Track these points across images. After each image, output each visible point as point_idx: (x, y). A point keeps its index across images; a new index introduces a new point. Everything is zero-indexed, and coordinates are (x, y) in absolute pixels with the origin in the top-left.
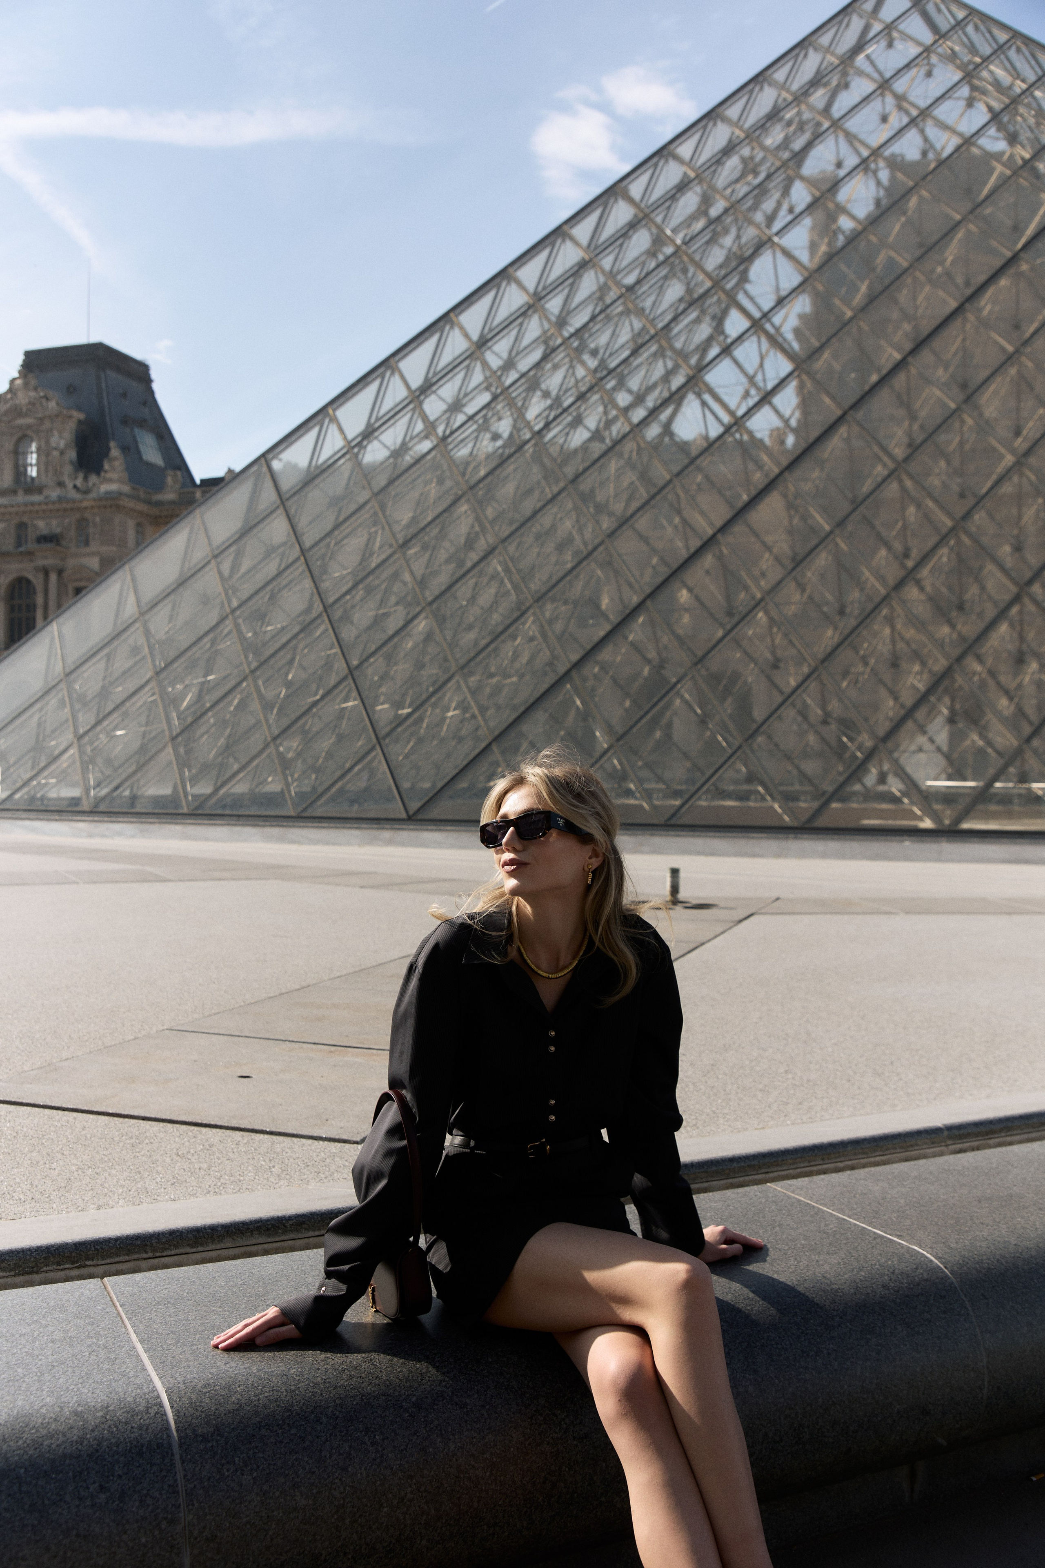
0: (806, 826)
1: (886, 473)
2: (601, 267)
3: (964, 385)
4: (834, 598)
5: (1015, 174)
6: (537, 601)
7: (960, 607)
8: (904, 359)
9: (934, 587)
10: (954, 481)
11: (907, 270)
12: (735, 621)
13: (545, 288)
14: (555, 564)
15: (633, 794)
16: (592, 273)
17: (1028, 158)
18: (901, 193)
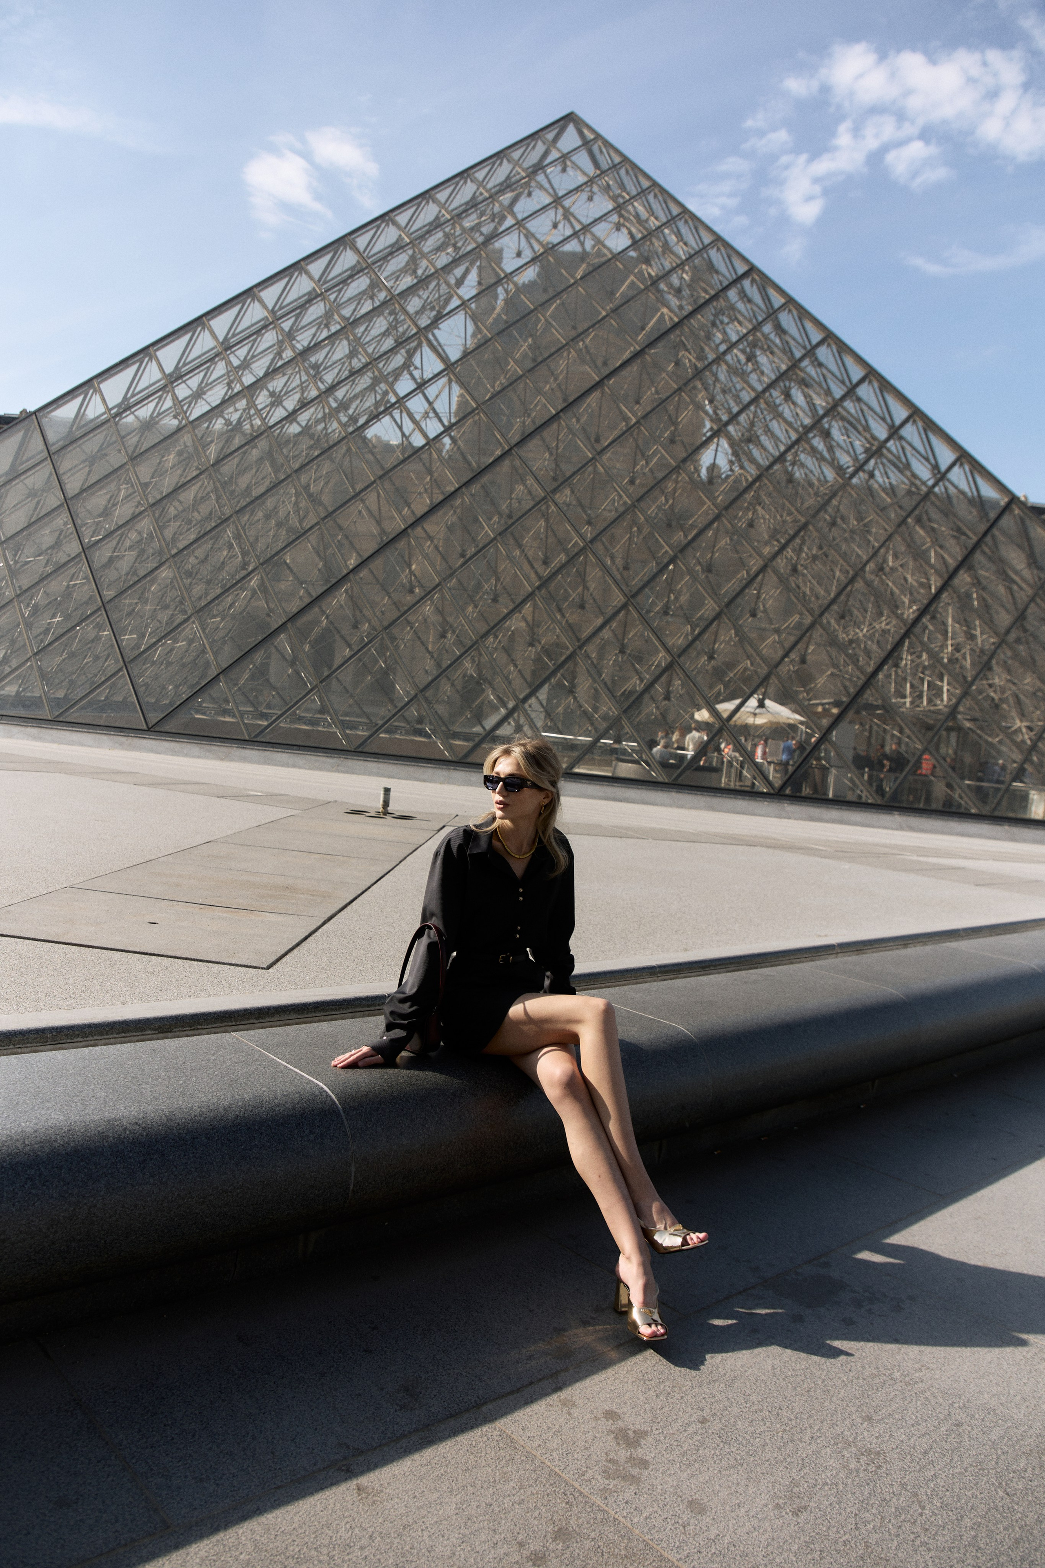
1: (537, 499)
2: (329, 301)
3: (597, 440)
4: (491, 589)
5: (646, 288)
6: (262, 564)
7: (582, 607)
8: (557, 414)
9: (566, 590)
10: (585, 512)
11: (564, 346)
12: (418, 598)
13: (281, 308)
14: (274, 536)
15: (330, 725)
16: (322, 304)
17: (655, 278)
18: (563, 286)
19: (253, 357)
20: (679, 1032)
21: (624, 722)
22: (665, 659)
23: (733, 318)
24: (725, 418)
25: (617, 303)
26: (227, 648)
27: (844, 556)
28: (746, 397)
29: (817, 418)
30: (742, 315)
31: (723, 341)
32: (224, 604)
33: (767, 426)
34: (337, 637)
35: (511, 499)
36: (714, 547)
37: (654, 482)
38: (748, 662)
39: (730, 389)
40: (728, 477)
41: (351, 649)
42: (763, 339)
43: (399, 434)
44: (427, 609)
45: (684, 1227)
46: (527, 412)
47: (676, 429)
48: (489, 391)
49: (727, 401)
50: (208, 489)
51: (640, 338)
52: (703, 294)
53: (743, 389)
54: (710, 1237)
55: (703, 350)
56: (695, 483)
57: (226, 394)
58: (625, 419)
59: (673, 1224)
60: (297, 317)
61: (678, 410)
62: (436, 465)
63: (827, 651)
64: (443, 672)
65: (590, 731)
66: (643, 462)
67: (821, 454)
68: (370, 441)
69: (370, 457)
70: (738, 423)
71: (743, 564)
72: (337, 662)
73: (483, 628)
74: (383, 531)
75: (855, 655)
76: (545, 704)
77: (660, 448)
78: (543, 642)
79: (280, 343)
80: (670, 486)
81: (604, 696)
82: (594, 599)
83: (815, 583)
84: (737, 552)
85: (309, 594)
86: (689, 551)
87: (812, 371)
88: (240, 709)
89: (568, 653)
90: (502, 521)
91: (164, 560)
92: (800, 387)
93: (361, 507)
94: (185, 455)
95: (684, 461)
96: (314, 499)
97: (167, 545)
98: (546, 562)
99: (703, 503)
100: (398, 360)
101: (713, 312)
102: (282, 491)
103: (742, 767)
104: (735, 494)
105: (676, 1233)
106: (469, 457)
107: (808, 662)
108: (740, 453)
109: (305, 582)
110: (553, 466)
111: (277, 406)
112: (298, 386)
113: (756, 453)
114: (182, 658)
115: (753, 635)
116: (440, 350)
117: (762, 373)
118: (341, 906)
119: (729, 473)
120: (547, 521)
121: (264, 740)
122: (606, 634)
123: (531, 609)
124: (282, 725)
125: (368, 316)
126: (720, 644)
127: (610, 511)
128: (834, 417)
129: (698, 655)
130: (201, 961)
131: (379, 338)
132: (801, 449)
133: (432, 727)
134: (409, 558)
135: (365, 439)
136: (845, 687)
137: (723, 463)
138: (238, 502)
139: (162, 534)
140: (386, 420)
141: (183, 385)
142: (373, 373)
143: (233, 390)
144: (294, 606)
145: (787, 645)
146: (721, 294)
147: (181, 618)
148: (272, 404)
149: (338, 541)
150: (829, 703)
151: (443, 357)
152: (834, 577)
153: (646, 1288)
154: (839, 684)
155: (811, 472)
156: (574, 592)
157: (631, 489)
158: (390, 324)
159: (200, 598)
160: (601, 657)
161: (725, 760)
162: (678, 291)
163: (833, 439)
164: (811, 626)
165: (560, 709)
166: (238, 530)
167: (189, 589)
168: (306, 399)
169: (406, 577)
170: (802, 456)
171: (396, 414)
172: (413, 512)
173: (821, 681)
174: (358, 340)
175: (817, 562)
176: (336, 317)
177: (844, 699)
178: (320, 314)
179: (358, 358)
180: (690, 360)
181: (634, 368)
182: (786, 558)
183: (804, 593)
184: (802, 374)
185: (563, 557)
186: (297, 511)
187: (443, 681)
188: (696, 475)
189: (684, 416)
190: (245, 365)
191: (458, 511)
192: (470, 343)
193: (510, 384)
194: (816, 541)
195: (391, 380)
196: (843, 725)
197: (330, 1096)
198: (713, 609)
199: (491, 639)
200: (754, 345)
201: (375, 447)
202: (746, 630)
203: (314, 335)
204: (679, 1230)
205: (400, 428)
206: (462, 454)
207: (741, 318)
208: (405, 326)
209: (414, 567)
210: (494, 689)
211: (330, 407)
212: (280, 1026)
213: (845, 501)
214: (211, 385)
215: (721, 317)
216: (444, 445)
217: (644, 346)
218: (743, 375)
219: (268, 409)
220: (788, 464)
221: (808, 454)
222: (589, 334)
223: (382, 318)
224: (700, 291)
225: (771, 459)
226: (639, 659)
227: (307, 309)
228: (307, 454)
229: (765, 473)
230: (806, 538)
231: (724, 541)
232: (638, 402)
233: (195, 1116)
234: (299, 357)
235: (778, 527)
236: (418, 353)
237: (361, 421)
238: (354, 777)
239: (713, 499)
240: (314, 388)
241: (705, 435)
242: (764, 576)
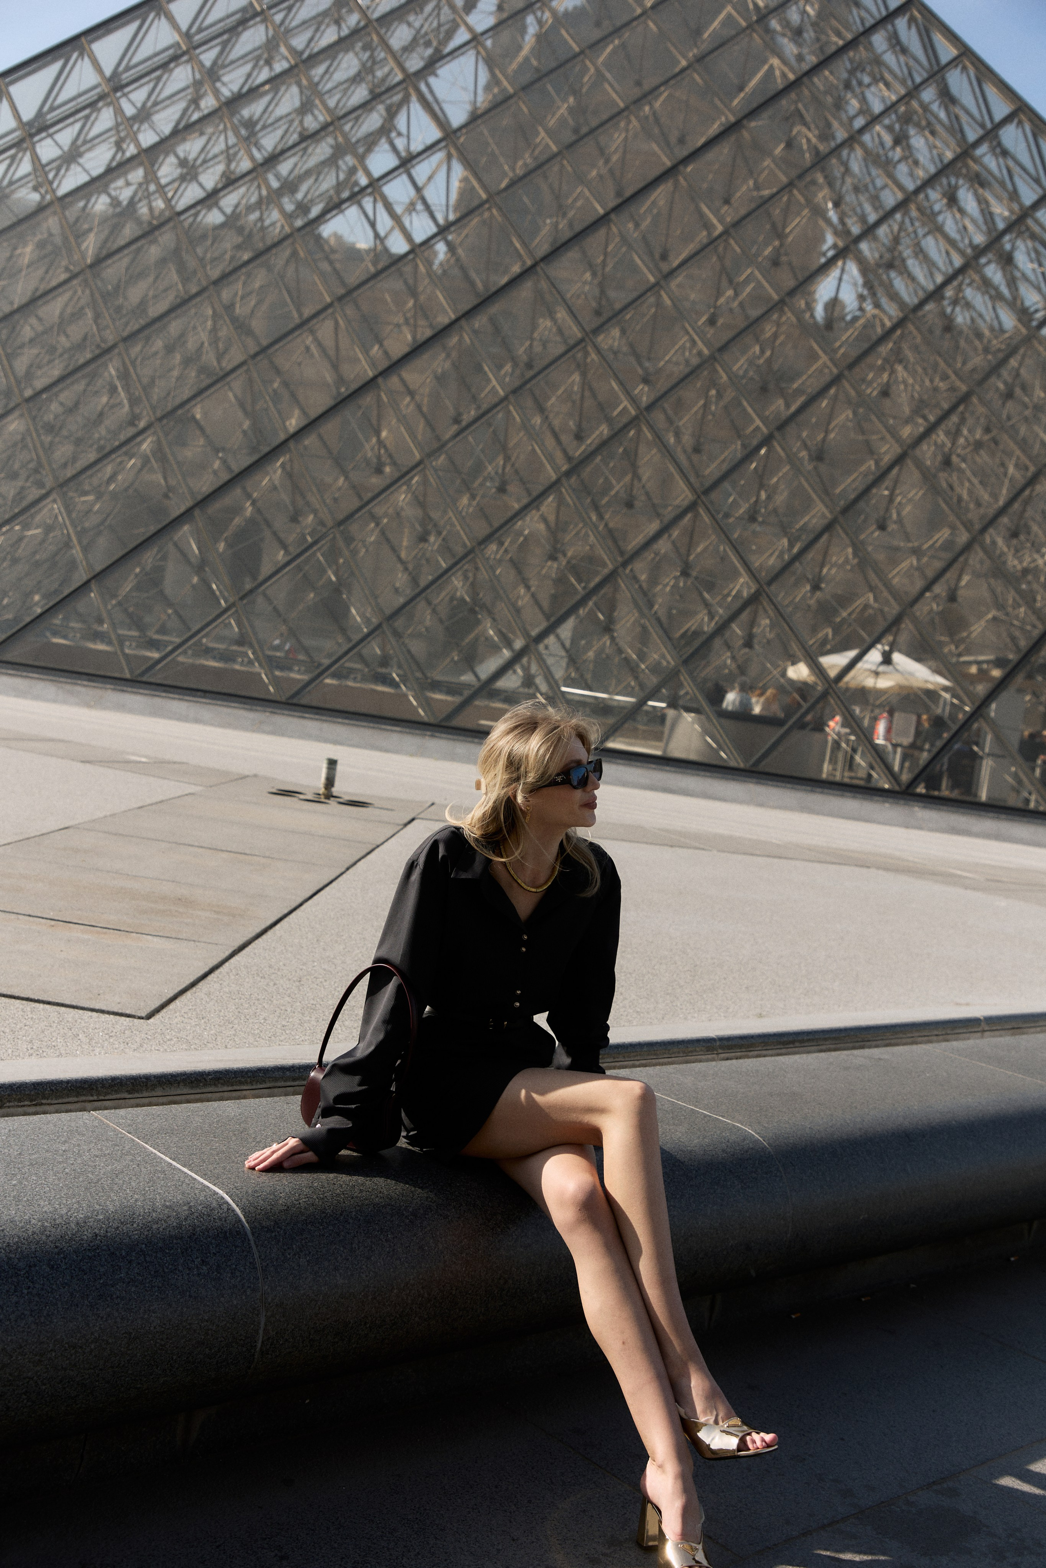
0: (443, 724)
1: (571, 342)
2: (273, 22)
3: (664, 257)
4: (496, 473)
5: (750, 26)
6: (160, 419)
7: (630, 505)
8: (607, 214)
9: (606, 478)
10: (640, 364)
11: (623, 111)
12: (388, 481)
13: (200, 30)
14: (178, 379)
15: (251, 662)
16: (262, 28)
17: (764, 11)
18: (626, 18)
19: (156, 104)
20: (746, 1137)
21: (684, 678)
22: (749, 587)
23: (878, 76)
24: (856, 230)
25: (704, 47)
26: (102, 542)
27: (1024, 444)
28: (890, 199)
29: (994, 234)
30: (891, 72)
31: (861, 112)
32: (99, 475)
33: (918, 244)
34: (267, 533)
35: (532, 339)
36: (829, 423)
37: (746, 324)
38: (871, 596)
39: (866, 187)
40: (855, 319)
41: (287, 552)
42: (920, 111)
43: (371, 234)
44: (402, 497)
45: (744, 1423)
46: (561, 210)
47: (781, 245)
48: (505, 174)
49: (860, 205)
50: (83, 302)
51: (736, 102)
52: (835, 39)
53: (885, 186)
54: (781, 1440)
55: (829, 125)
56: (808, 328)
57: (113, 158)
58: (707, 226)
59: (728, 1417)
60: (224, 45)
61: (787, 212)
62: (424, 284)
63: (989, 585)
64: (420, 593)
65: (633, 688)
66: (730, 293)
67: (996, 289)
68: (327, 241)
69: (325, 266)
70: (876, 239)
71: (871, 452)
72: (266, 569)
73: (482, 529)
74: (341, 380)
75: (1031, 591)
76: (568, 644)
77: (757, 273)
78: (569, 554)
79: (197, 84)
80: (769, 330)
81: (655, 636)
82: (647, 494)
83: (975, 481)
84: (863, 433)
85: (229, 468)
86: (791, 429)
87: (992, 162)
88: (120, 632)
89: (606, 571)
90: (518, 372)
91: (12, 405)
92: (972, 186)
93: (309, 340)
94: (49, 248)
95: (792, 293)
96: (242, 327)
97: (18, 382)
98: (579, 437)
99: (814, 357)
100: (374, 120)
101: (849, 66)
102: (193, 311)
103: (854, 750)
104: (866, 346)
105: (731, 1430)
106: (473, 275)
107: (960, 600)
108: (876, 284)
109: (223, 449)
110: (597, 291)
111: (190, 181)
112: (222, 153)
113: (899, 284)
114: (35, 553)
115: (880, 557)
116: (436, 108)
117: (916, 163)
118: (258, 930)
119: (858, 313)
120: (584, 374)
121: (152, 680)
122: (663, 546)
123: (555, 505)
124: (181, 659)
125: (332, 50)
126: (830, 569)
127: (677, 364)
128: (1020, 234)
129: (797, 584)
130: (49, 1003)
131: (345, 86)
132: (967, 281)
133: (401, 672)
134: (379, 421)
135: (319, 237)
136: (1013, 639)
137: (849, 298)
138: (127, 324)
139: (11, 367)
140: (352, 212)
141: (49, 141)
142: (336, 138)
143: (124, 152)
144: (205, 484)
145: (930, 574)
146: (862, 39)
147: (34, 493)
148: (182, 178)
149: (274, 390)
150: (988, 662)
151: (439, 119)
152: (1005, 474)
153: (686, 1513)
154: (1004, 635)
155: (981, 316)
156: (618, 482)
157: (710, 332)
158: (364, 65)
159: (65, 465)
160: (654, 580)
161: (830, 738)
162: (798, 32)
163: (1016, 267)
164: (967, 548)
165: (591, 654)
166: (124, 363)
167: (49, 449)
168: (233, 173)
169: (372, 449)
170: (969, 293)
171: (368, 203)
172: (386, 353)
173: (977, 628)
174: (314, 86)
175: (982, 452)
176: (283, 49)
177: (1011, 656)
178: (257, 44)
179: (313, 114)
180: (808, 140)
181: (724, 151)
182: (936, 444)
183: (960, 499)
184: (975, 167)
185: (604, 430)
186: (215, 341)
187: (421, 605)
188: (807, 315)
189: (795, 225)
190: (144, 115)
191: (454, 354)
192: (483, 100)
193: (539, 166)
194: (982, 420)
195: (361, 150)
196: (1005, 696)
197: (233, 1211)
198: (823, 516)
199: (493, 547)
200: (906, 119)
201: (333, 251)
202: (870, 549)
203: (249, 75)
204: (734, 1426)
205: (373, 225)
206: (462, 268)
207: (887, 76)
208: (386, 70)
209: (384, 434)
210: (494, 620)
211: (268, 187)
212: (163, 1104)
213: (1028, 361)
214: (92, 143)
215: (859, 75)
216: (436, 254)
217: (740, 115)
218: (887, 166)
219: (176, 185)
220: (946, 303)
221: (978, 288)
222: (661, 94)
223: (351, 55)
224: (830, 32)
225: (921, 294)
226: (710, 587)
227: (239, 35)
228: (232, 258)
229: (911, 316)
230: (967, 415)
231: (845, 415)
232: (727, 201)
233: (34, 1233)
234: (225, 109)
235: (925, 397)
236: (405, 109)
237: (315, 211)
238: (284, 740)
239: (831, 352)
240: (246, 157)
241: (824, 254)
242: (900, 470)
